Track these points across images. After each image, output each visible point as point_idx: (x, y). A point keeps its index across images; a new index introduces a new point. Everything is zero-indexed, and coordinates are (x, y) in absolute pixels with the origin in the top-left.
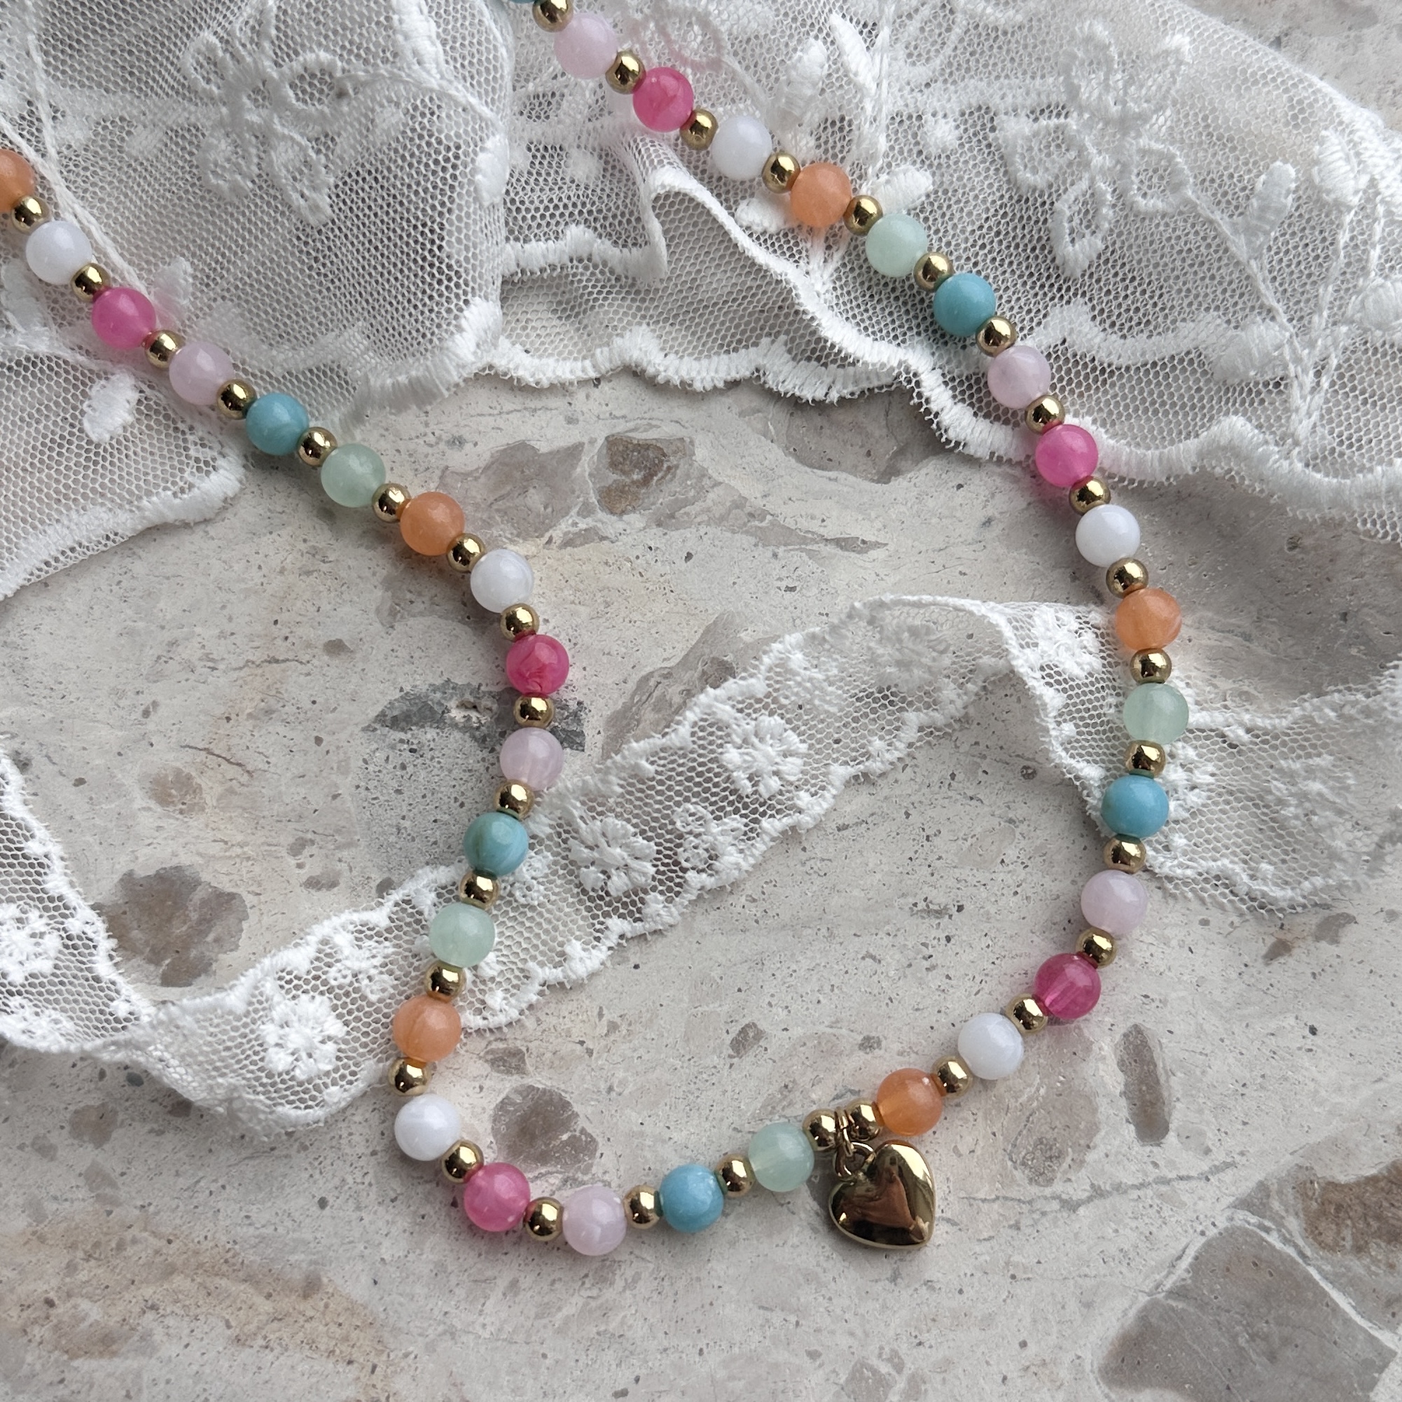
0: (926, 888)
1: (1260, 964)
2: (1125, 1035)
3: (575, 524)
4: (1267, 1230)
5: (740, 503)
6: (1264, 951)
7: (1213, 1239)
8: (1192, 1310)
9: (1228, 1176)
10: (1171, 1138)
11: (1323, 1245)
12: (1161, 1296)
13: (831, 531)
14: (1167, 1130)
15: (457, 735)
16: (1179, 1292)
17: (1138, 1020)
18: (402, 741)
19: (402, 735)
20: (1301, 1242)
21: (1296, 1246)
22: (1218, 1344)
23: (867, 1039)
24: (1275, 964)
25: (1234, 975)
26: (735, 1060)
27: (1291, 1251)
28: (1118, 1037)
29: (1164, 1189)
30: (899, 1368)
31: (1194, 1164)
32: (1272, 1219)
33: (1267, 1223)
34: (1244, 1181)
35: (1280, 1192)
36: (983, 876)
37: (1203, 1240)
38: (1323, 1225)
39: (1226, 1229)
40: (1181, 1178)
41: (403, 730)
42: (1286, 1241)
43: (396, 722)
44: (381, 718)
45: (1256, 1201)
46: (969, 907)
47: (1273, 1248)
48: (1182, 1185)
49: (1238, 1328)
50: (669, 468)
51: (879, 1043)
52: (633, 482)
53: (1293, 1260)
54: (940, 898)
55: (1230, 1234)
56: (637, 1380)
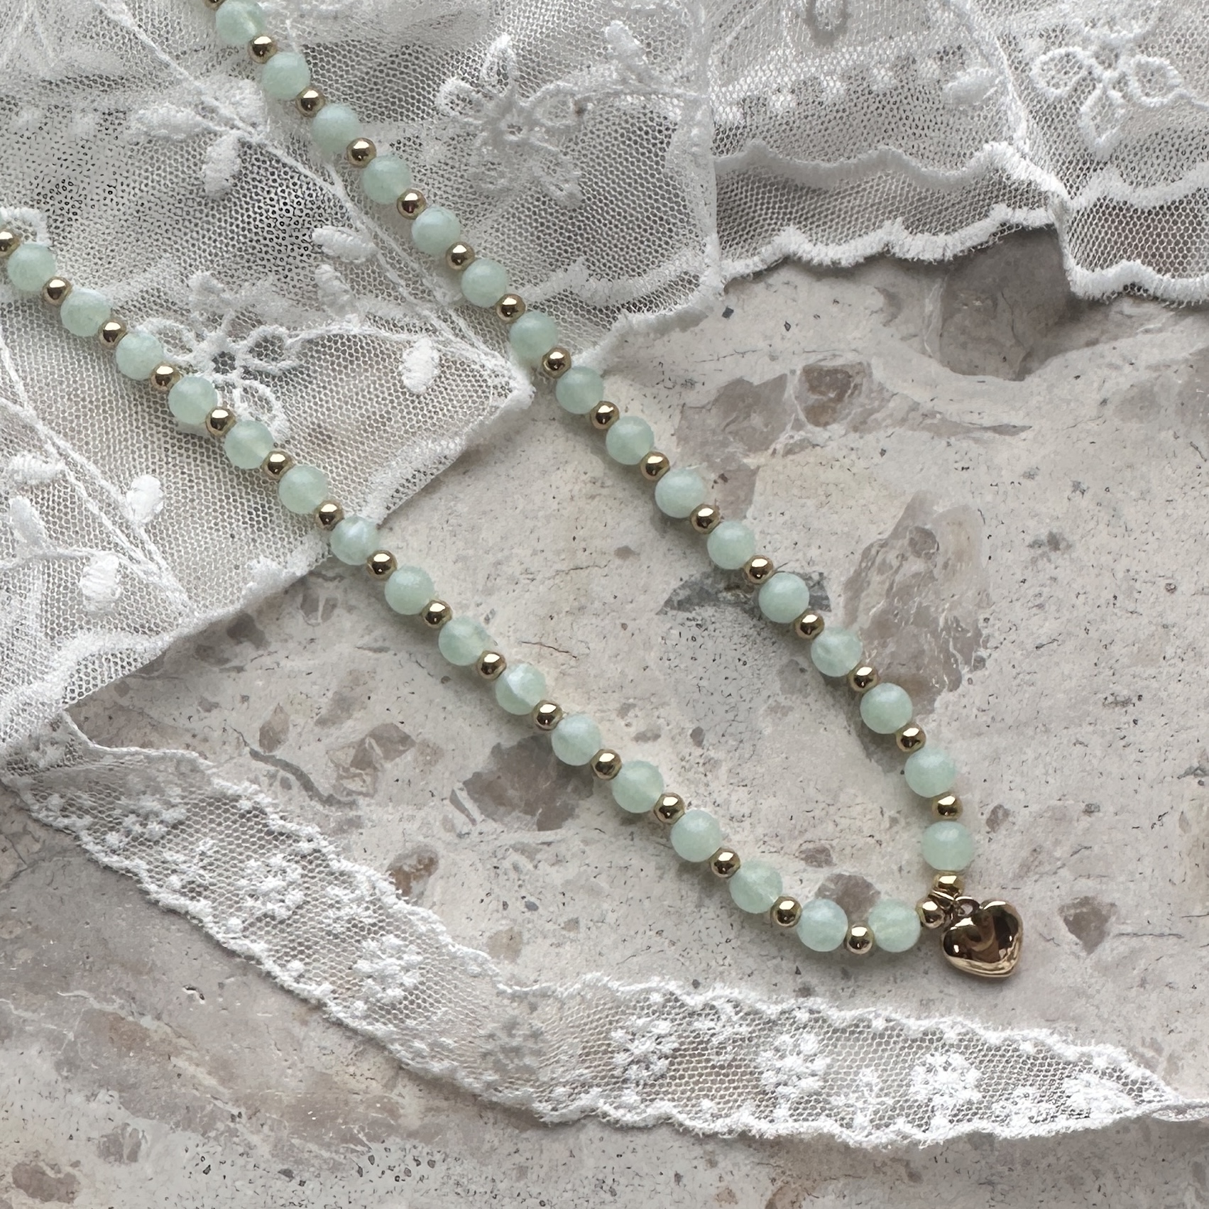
0: (1111, 685)
3: (792, 437)
5: (915, 407)
13: (987, 422)
15: (731, 609)
18: (689, 619)
19: (687, 615)
23: (1089, 806)
26: (992, 835)
36: (1152, 671)
41: (688, 610)
43: (682, 605)
44: (669, 603)
46: (1146, 695)
50: (856, 387)
51: (1099, 808)
52: (831, 400)
54: (1124, 693)
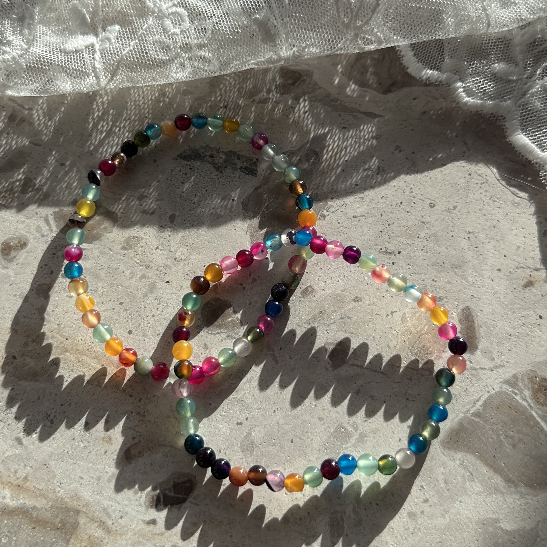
0: (386, 244)
1: (520, 289)
2: (463, 310)
3: (264, 96)
4: (516, 394)
5: (328, 95)
6: (523, 283)
7: (493, 395)
8: (482, 422)
9: (501, 370)
10: (478, 352)
11: (538, 403)
12: (468, 415)
13: (362, 109)
14: (477, 349)
15: (208, 165)
16: (477, 414)
17: (469, 304)
18: (187, 165)
19: (187, 163)
20: (530, 401)
21: (527, 402)
22: (492, 438)
23: (357, 297)
24: (527, 290)
25: (509, 292)
26: (302, 299)
27: (525, 404)
28: (459, 310)
29: (474, 372)
30: (356, 429)
31: (487, 364)
32: (518, 390)
33: (516, 391)
34: (507, 373)
35: (522, 379)
36: (410, 242)
37: (489, 394)
38: (539, 395)
39: (498, 392)
40: (481, 369)
41: (188, 161)
42: (524, 399)
43: (186, 158)
44: (180, 156)
45: (512, 382)
46: (403, 252)
47: (518, 401)
48: (481, 371)
49: (501, 432)
50: (303, 80)
51: (361, 300)
52: (289, 84)
53: (526, 408)
54: (391, 248)
55: (500, 394)
56: (247, 419)
